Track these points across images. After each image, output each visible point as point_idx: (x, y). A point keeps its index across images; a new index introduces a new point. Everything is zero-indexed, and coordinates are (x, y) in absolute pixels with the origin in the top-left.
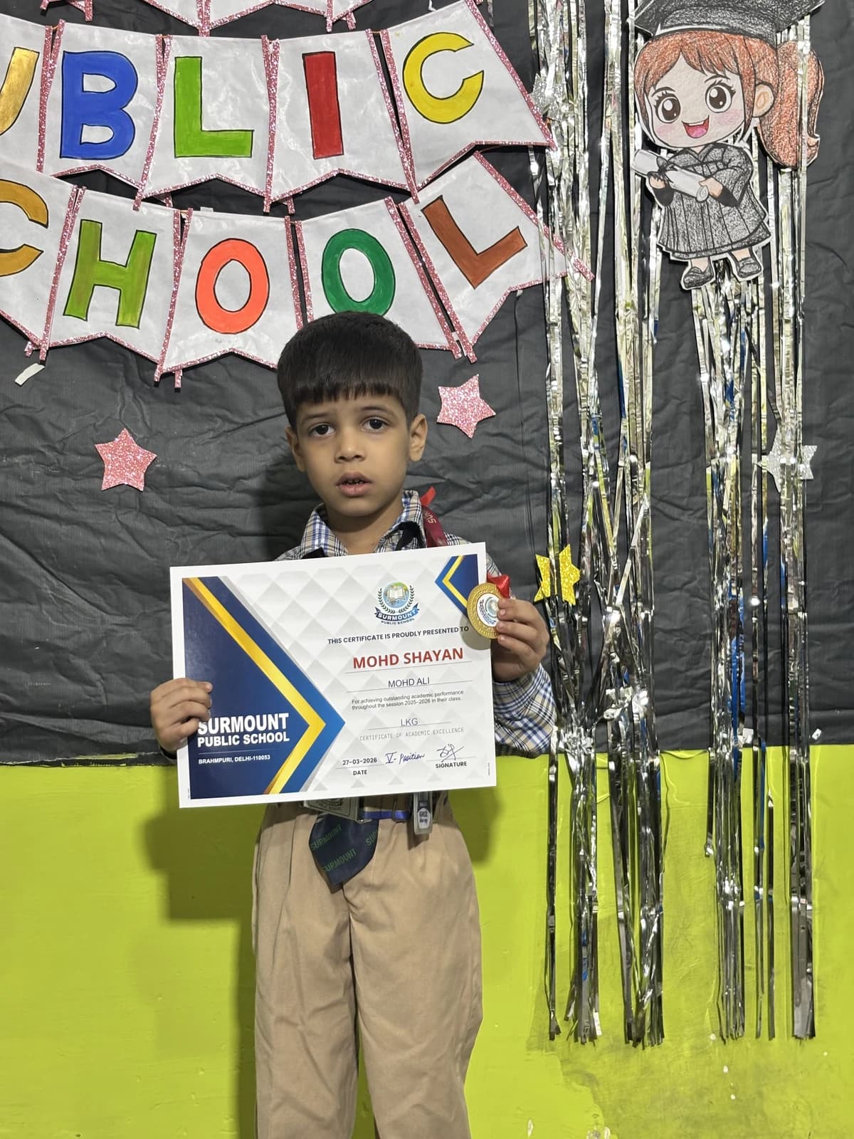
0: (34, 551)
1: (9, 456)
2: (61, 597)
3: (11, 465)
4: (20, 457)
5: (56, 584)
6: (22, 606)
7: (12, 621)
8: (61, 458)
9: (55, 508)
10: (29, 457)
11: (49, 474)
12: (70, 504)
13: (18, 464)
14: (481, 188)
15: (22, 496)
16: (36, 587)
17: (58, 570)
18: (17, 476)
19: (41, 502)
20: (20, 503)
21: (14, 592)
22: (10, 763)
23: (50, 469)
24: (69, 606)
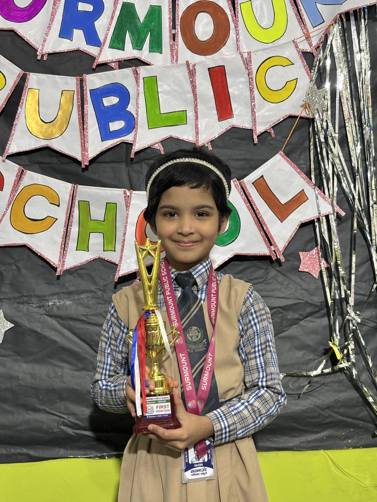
1: (78, 294)
3: (79, 299)
4: (84, 295)
6: (85, 373)
7: (80, 381)
8: (105, 295)
9: (102, 321)
10: (89, 295)
11: (99, 303)
13: (83, 298)
14: (283, 170)
15: (84, 315)
18: (82, 304)
20: (84, 318)
21: (81, 366)
22: (79, 457)
23: (99, 301)
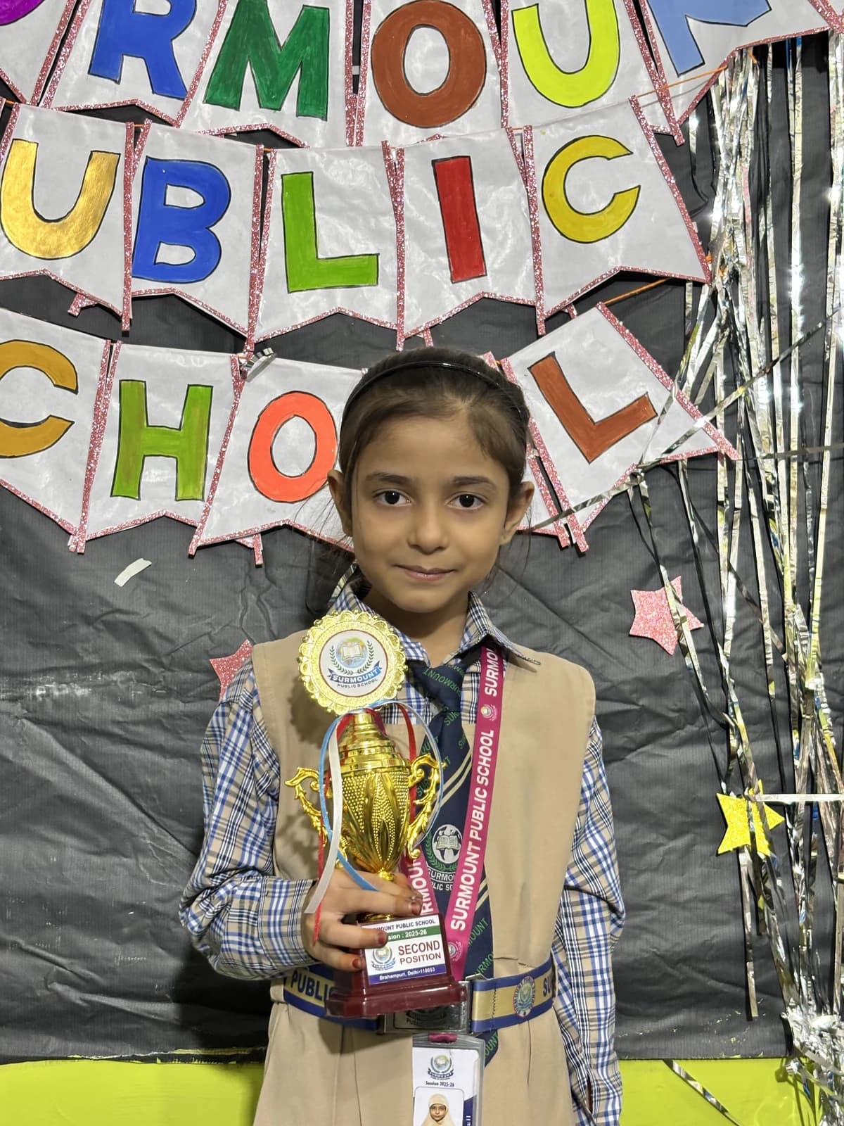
0: (132, 790)
1: (105, 672)
2: (162, 848)
3: (107, 684)
4: (119, 674)
5: (156, 831)
6: (116, 860)
7: (101, 879)
8: (169, 674)
9: (160, 738)
10: (130, 674)
11: (153, 695)
12: (178, 733)
13: (116, 682)
15: (118, 722)
16: (132, 835)
17: (159, 813)
18: (113, 697)
19: (141, 729)
20: (117, 730)
21: (106, 843)
23: (154, 689)
24: (171, 860)
